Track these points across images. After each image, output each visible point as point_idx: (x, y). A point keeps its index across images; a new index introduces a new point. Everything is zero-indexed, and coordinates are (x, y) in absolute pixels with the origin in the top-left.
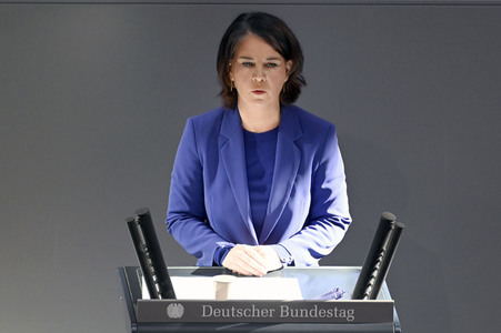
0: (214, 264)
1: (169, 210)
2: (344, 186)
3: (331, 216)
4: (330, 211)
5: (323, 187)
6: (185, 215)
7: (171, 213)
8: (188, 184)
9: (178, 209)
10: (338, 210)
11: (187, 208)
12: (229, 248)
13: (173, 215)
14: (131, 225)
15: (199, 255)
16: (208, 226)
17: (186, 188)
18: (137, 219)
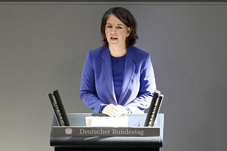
0: (99, 113)
1: (81, 90)
2: (154, 79)
3: (148, 92)
4: (147, 90)
5: (145, 79)
6: (88, 92)
7: (82, 91)
8: (88, 79)
9: (84, 89)
10: (151, 89)
11: (88, 89)
12: (105, 106)
13: (82, 92)
14: (50, 95)
15: (93, 109)
16: (97, 96)
17: (87, 80)
18: (52, 93)
